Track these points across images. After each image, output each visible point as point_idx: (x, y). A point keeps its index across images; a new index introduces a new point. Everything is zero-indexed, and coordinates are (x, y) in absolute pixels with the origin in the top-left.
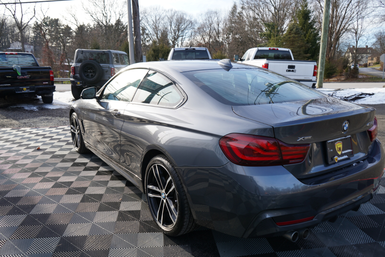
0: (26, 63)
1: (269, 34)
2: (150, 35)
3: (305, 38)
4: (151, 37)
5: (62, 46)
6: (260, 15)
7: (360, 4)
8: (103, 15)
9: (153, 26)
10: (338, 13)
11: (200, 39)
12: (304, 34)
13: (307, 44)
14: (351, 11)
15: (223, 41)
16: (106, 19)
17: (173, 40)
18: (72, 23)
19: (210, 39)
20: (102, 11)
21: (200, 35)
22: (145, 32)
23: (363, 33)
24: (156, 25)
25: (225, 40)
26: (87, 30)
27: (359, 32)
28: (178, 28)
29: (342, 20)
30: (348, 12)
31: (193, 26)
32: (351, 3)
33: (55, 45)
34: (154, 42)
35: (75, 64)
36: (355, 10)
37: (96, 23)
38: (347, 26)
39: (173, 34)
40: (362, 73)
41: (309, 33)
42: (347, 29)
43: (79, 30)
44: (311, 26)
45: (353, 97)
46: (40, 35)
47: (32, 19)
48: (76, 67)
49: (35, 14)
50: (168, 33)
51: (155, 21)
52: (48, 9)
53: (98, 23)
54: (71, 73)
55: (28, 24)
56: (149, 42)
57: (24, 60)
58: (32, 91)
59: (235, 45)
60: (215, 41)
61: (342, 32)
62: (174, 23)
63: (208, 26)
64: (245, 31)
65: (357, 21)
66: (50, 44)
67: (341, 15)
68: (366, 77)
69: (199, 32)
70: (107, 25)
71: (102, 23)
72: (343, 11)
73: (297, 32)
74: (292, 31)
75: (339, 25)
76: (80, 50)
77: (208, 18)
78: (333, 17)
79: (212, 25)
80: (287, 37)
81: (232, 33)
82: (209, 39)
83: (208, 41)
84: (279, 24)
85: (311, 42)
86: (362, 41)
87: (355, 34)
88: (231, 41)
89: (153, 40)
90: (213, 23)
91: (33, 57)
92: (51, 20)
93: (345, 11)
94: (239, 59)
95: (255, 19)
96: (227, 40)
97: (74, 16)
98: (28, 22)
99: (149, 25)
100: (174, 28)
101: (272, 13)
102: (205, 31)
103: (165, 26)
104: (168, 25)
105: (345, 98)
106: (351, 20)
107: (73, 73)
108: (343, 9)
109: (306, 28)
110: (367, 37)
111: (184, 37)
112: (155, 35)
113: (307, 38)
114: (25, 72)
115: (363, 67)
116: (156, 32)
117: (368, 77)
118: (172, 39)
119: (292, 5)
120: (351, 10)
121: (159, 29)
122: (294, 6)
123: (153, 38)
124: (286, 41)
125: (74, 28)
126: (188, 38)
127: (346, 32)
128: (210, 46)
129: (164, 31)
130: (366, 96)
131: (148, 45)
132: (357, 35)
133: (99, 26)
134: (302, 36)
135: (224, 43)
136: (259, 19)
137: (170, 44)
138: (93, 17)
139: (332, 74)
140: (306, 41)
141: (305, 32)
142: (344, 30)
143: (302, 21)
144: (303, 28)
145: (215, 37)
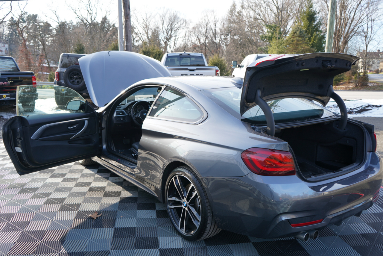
0: (6, 67)
1: (270, 36)
2: (140, 34)
3: (310, 41)
4: (140, 36)
5: (41, 45)
6: (261, 14)
7: (370, 5)
8: (88, 12)
9: (144, 25)
10: (346, 15)
11: (195, 40)
12: (309, 37)
13: (312, 48)
14: (360, 13)
15: (221, 42)
16: (91, 16)
17: (166, 40)
18: (53, 21)
19: (206, 40)
20: (87, 7)
21: (195, 36)
22: (134, 31)
23: (374, 36)
24: (146, 24)
25: (223, 41)
26: (70, 28)
27: (369, 35)
28: (171, 27)
29: (350, 22)
30: (358, 14)
31: (188, 25)
32: (360, 4)
33: (33, 44)
34: (145, 43)
35: (60, 69)
36: (365, 12)
37: (80, 21)
38: (356, 29)
39: (165, 33)
40: (372, 81)
41: (314, 37)
42: (356, 32)
43: (60, 28)
44: (316, 29)
45: (359, 109)
46: (16, 33)
47: (8, 15)
48: (61, 72)
49: (11, 9)
50: (160, 33)
51: (145, 19)
52: (26, 4)
53: (82, 20)
54: (55, 79)
55: (4, 21)
56: (139, 42)
57: (4, 64)
58: (13, 99)
59: (233, 48)
60: (211, 42)
61: (351, 35)
62: (166, 21)
63: (204, 25)
64: (245, 33)
65: (366, 24)
66: (27, 43)
67: (349, 17)
68: (377, 85)
69: (194, 32)
70: (92, 23)
71: (87, 20)
72: (352, 12)
73: (301, 35)
74: (296, 34)
75: (347, 28)
76: (66, 53)
77: (204, 17)
78: (341, 19)
79: (208, 24)
80: (290, 40)
81: (231, 34)
82: (204, 40)
83: (204, 42)
84: (282, 25)
85: (316, 46)
86: (373, 46)
87: (364, 38)
88: (229, 42)
89: (143, 40)
90: (209, 23)
91: (13, 61)
92: (29, 15)
93: (354, 12)
94: (238, 66)
95: (256, 19)
96: (225, 42)
97: (55, 13)
98: (3, 19)
99: (138, 23)
100: (166, 28)
101: (274, 13)
102: (201, 31)
103: (157, 25)
104: (160, 23)
105: (351, 110)
106: (360, 23)
107: (57, 79)
108: (352, 11)
109: (310, 31)
110: (378, 41)
111: (177, 38)
112: (146, 35)
113: (311, 42)
114: (5, 78)
115: (374, 73)
116: (147, 32)
117: (379, 85)
118: (164, 39)
119: (297, 5)
120: (360, 11)
121: (150, 29)
122: (299, 6)
123: (142, 38)
124: (289, 44)
125: (54, 25)
126: (182, 38)
127: (355, 35)
128: (206, 47)
129: (155, 30)
130: (372, 108)
131: (137, 45)
132: (367, 38)
133: (83, 23)
134: (306, 39)
135: (222, 45)
136: (260, 19)
137: (162, 44)
138: (76, 14)
139: (339, 81)
140: (311, 45)
141: (310, 35)
142: (353, 33)
143: (307, 23)
144: (308, 30)
145: (212, 38)
